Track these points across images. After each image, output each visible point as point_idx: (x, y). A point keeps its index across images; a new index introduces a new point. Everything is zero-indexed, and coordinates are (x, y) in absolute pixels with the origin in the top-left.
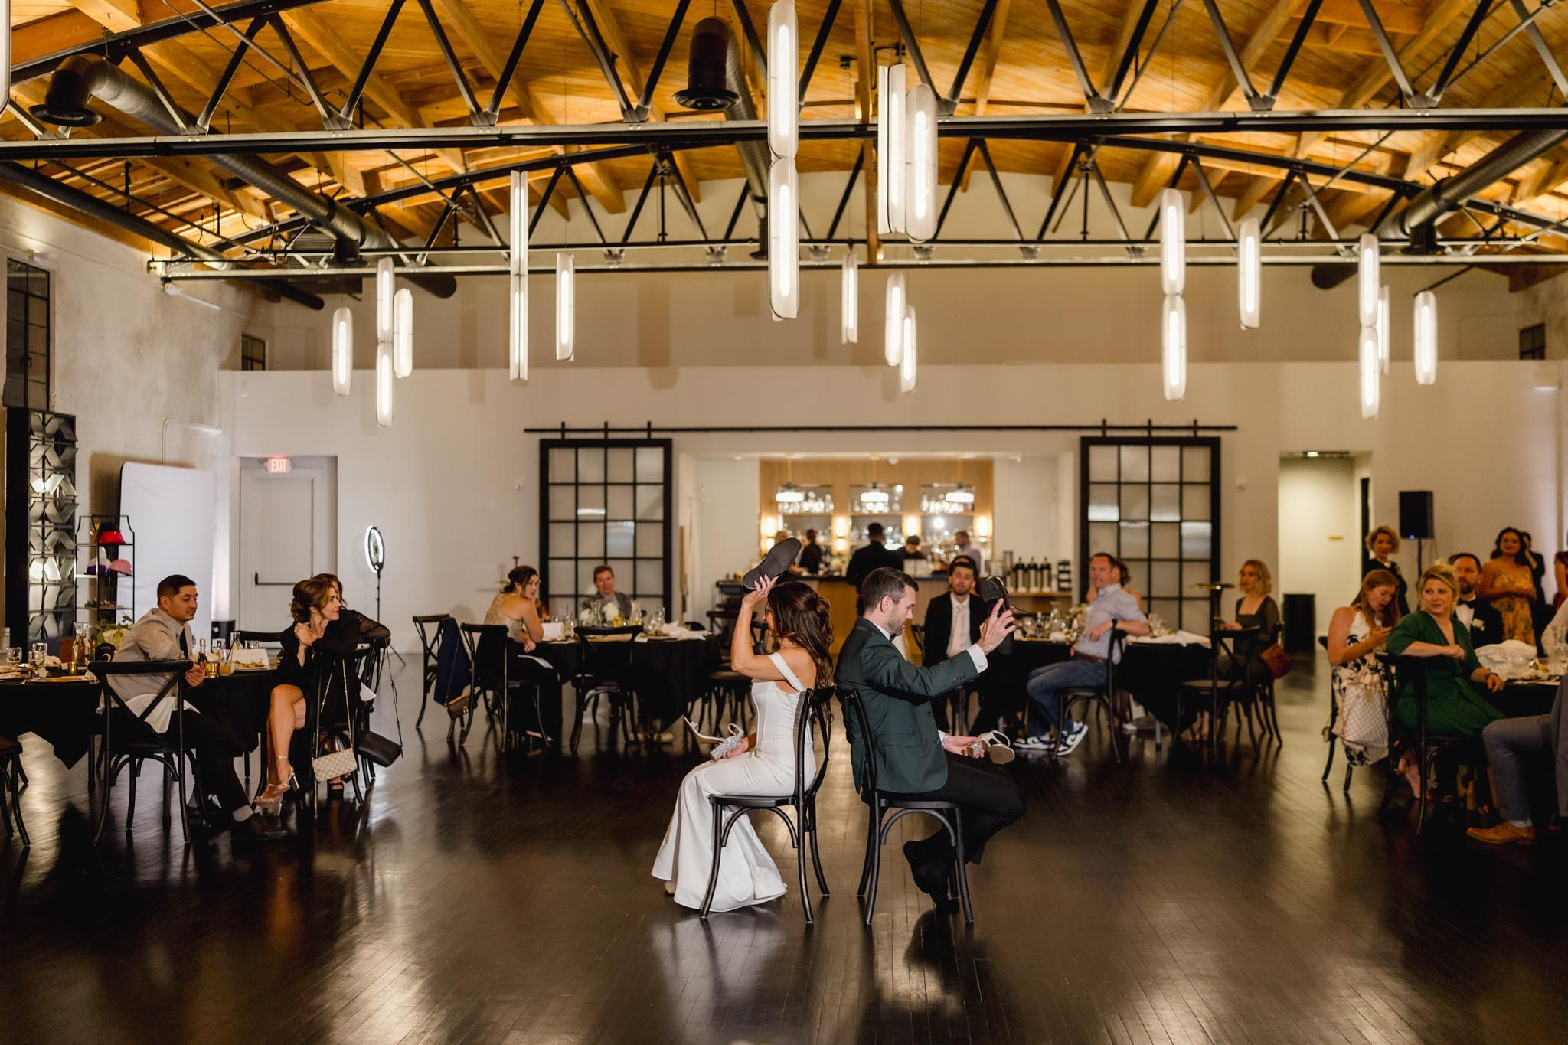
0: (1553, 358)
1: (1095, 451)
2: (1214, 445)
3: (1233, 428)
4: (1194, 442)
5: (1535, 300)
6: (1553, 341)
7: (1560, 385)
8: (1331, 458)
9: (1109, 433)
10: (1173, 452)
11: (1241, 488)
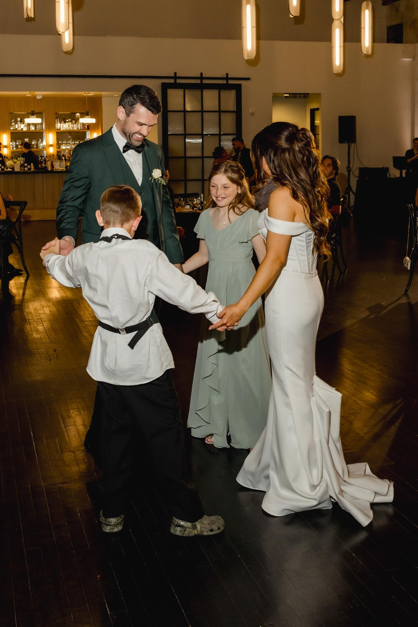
0: (407, 42)
1: (171, 92)
2: (238, 89)
3: (249, 79)
4: (227, 87)
5: (397, 10)
6: (407, 33)
7: (414, 58)
8: (300, 97)
9: (178, 81)
10: (215, 93)
11: (253, 114)
